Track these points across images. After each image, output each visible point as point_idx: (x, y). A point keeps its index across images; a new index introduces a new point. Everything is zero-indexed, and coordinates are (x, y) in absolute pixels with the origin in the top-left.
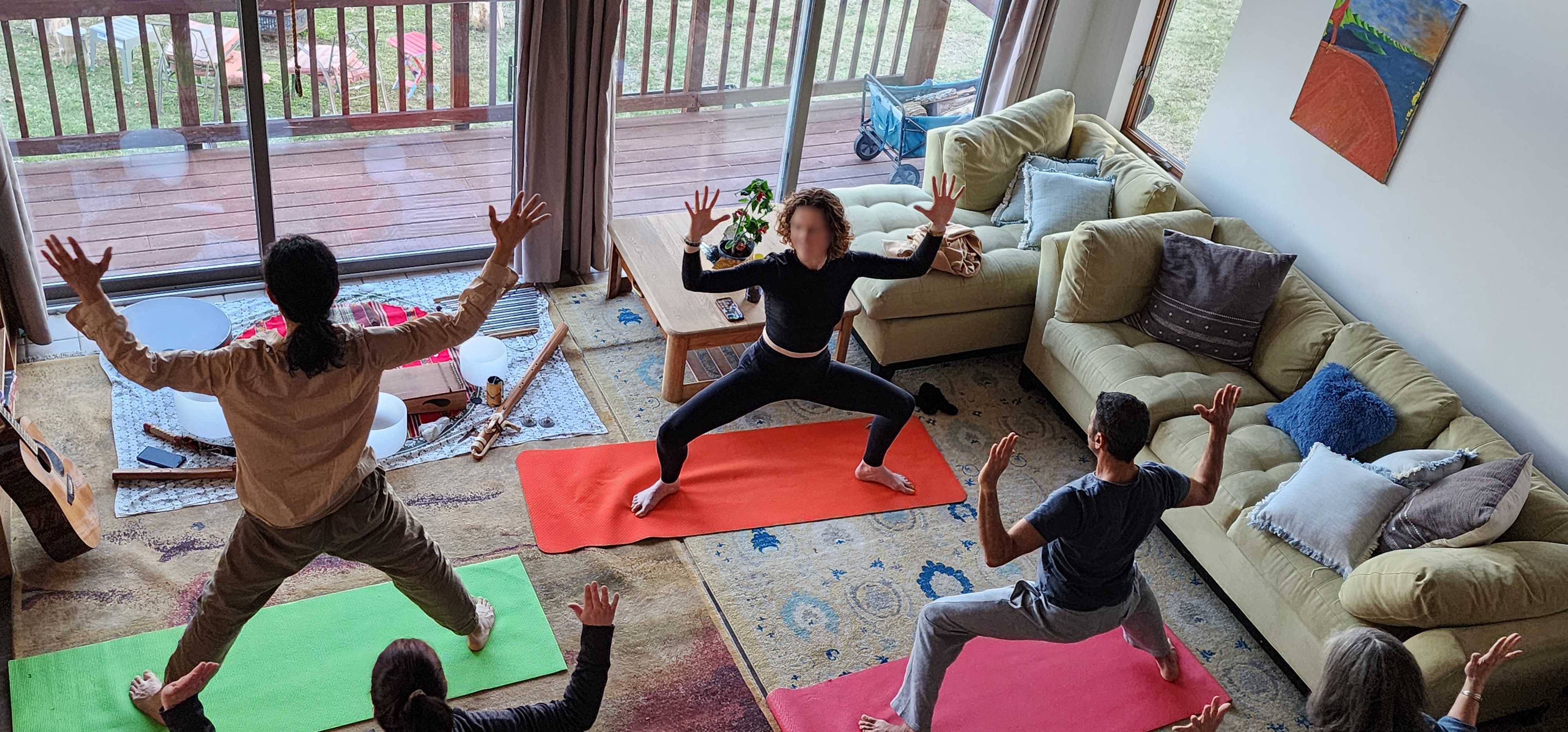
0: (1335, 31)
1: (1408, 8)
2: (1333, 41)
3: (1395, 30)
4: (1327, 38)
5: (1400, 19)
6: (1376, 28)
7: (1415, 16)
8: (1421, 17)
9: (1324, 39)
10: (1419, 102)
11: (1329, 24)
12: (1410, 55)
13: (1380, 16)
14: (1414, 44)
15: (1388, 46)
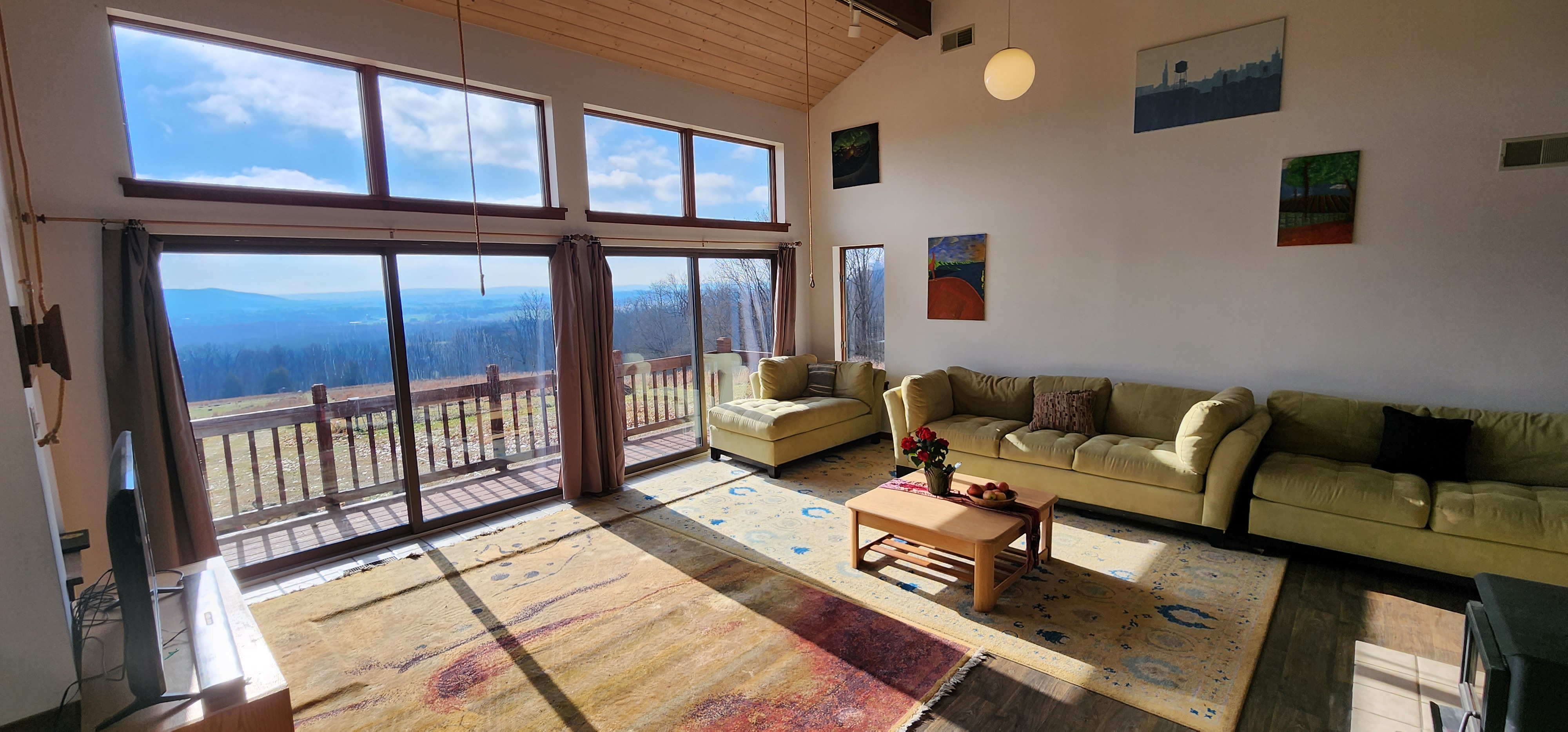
0: (933, 273)
1: (962, 247)
2: (934, 276)
3: (961, 258)
4: (930, 278)
5: (961, 253)
6: (951, 262)
7: (967, 248)
8: (969, 247)
9: (929, 279)
10: (984, 280)
11: (929, 272)
12: (972, 263)
13: (951, 257)
14: (972, 259)
15: (960, 265)
